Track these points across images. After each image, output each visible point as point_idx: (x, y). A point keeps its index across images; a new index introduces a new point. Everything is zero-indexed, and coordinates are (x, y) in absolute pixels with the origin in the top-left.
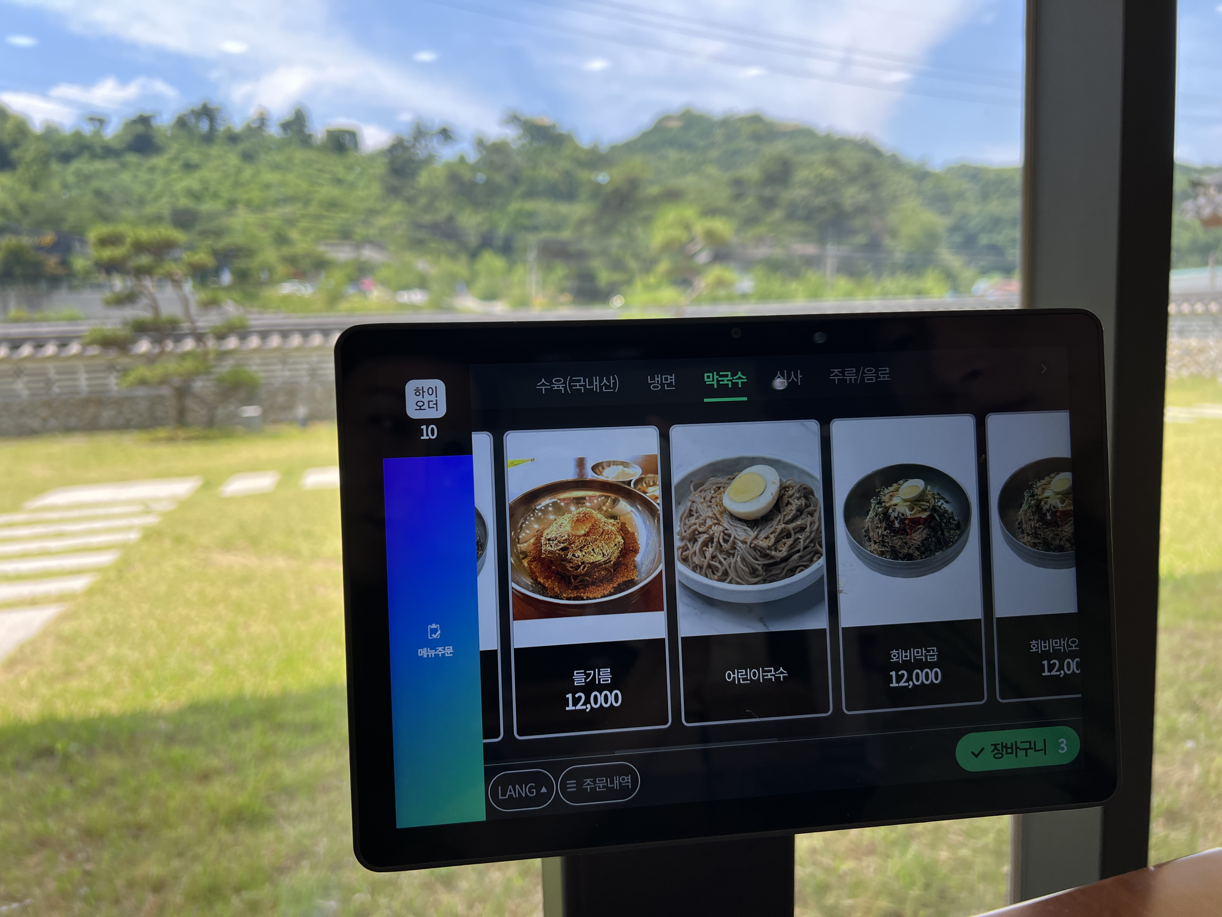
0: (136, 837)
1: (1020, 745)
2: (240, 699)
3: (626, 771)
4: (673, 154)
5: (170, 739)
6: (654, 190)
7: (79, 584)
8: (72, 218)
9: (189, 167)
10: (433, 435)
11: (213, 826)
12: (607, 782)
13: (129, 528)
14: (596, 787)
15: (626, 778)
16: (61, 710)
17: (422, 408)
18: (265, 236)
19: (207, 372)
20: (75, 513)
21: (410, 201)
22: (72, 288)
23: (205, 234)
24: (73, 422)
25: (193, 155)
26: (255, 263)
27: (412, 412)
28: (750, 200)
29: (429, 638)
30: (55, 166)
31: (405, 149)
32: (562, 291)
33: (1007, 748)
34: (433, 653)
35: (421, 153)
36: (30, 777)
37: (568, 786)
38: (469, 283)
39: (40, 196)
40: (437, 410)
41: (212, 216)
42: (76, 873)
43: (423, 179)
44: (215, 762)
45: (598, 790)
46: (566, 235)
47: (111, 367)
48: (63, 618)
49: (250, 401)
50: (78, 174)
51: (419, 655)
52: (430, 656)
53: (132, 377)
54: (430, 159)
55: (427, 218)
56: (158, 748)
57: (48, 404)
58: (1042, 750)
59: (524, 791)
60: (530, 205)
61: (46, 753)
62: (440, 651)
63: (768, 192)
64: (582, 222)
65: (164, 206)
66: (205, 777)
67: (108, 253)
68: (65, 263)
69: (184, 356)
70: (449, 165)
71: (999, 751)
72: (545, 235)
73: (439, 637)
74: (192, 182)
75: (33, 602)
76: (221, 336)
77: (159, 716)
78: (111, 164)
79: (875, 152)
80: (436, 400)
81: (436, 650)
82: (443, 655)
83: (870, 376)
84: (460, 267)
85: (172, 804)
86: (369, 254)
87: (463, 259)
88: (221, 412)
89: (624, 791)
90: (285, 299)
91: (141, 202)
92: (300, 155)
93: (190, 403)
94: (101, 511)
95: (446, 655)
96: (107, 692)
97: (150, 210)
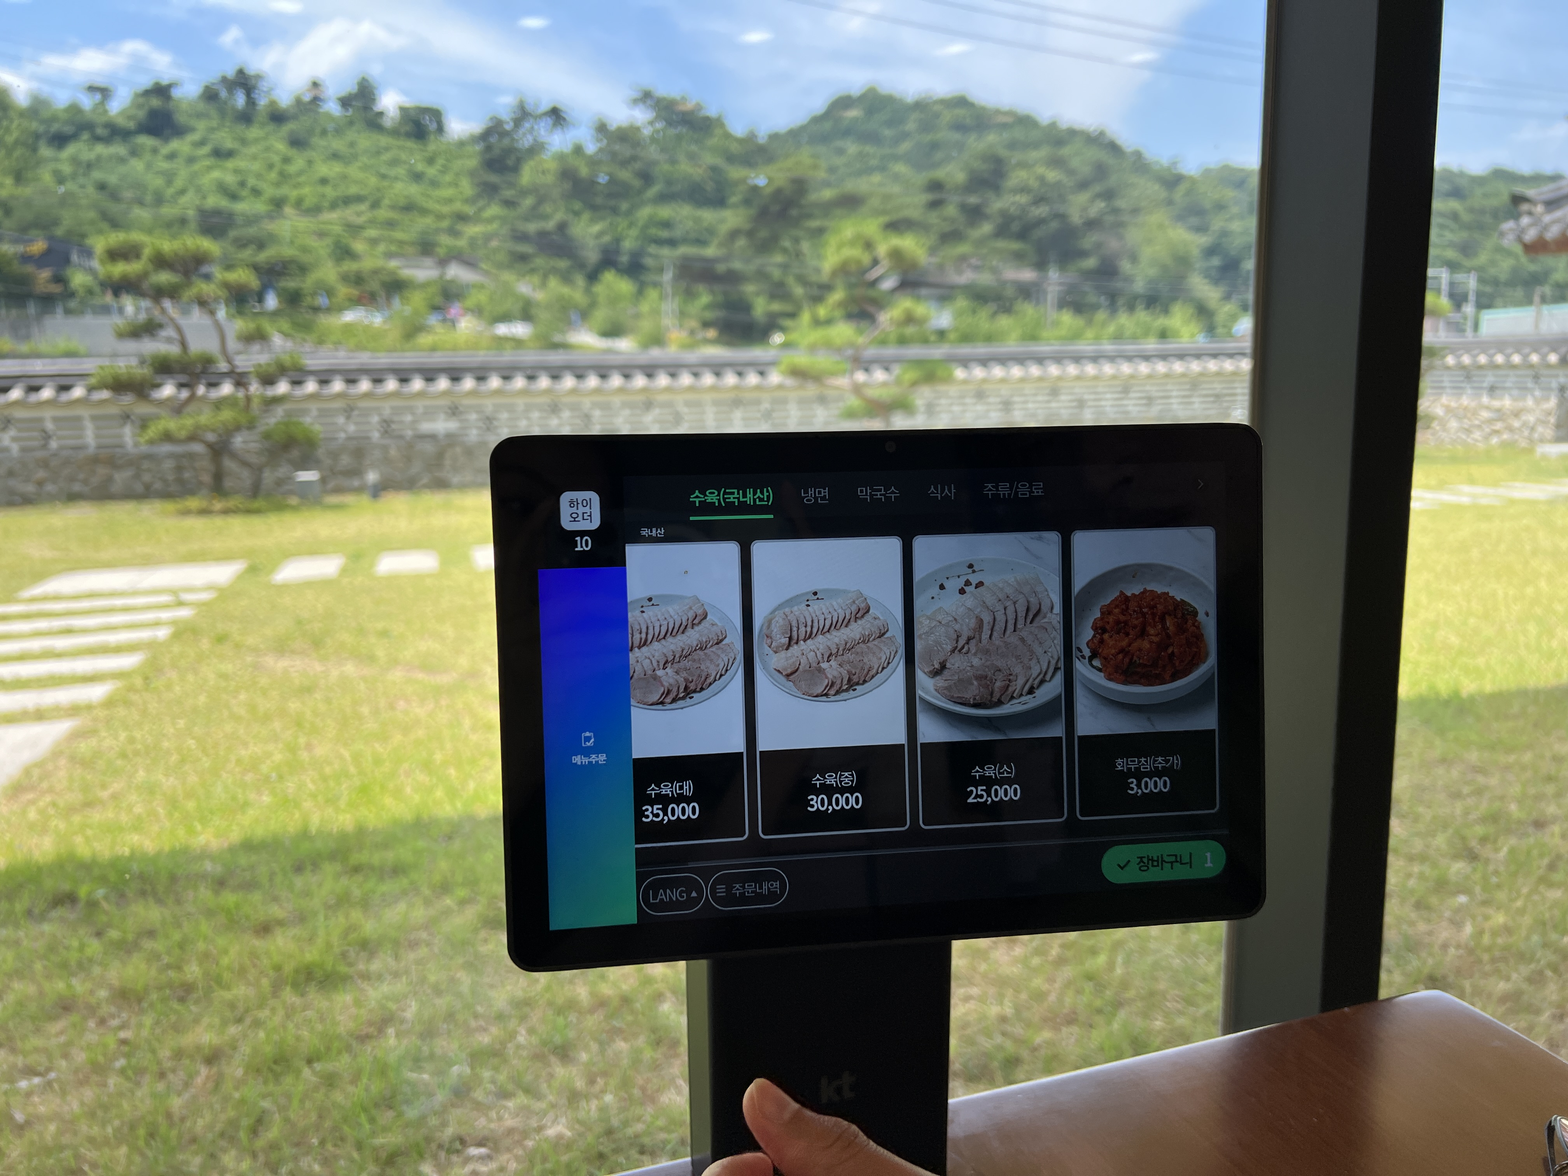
0: (182, 1000)
1: (1166, 859)
2: (304, 835)
3: (775, 877)
4: (852, 148)
5: (220, 884)
6: (827, 194)
7: (97, 692)
8: (67, 220)
9: (221, 154)
10: (587, 546)
11: (277, 988)
12: (755, 887)
13: (157, 624)
14: (745, 892)
15: (774, 884)
16: (83, 849)
17: (576, 519)
18: (322, 248)
19: (251, 426)
20: (85, 604)
21: (509, 204)
22: (68, 312)
23: (242, 243)
24: (77, 487)
25: (226, 139)
26: (308, 283)
27: (567, 524)
28: (951, 210)
29: (583, 745)
30: (45, 151)
31: (504, 134)
32: (706, 325)
33: (1153, 860)
34: (587, 761)
35: (525, 141)
36: (47, 928)
37: (718, 891)
38: (585, 314)
39: (27, 191)
40: (591, 522)
41: (252, 220)
42: (111, 1042)
43: (527, 176)
44: (277, 911)
45: (746, 894)
46: (710, 251)
47: (126, 417)
48: (76, 735)
49: (304, 464)
50: (75, 161)
51: (573, 762)
52: (584, 763)
53: (153, 431)
54: (536, 149)
55: (532, 227)
56: (205, 893)
57: (44, 464)
58: (1187, 863)
59: (675, 895)
60: (665, 212)
61: (68, 899)
62: (593, 758)
63: (973, 200)
64: (734, 234)
65: (188, 204)
66: (265, 929)
67: (120, 269)
68: (59, 279)
69: (219, 404)
70: (561, 157)
71: (1145, 863)
72: (684, 250)
73: (592, 745)
74: (225, 174)
75: (39, 715)
76: (268, 380)
77: (204, 855)
78: (118, 149)
79: (1114, 148)
80: (591, 512)
81: (590, 757)
82: (597, 762)
83: (1023, 490)
84: (576, 293)
85: (225, 961)
86: (456, 272)
87: (580, 281)
88: (269, 477)
89: (772, 896)
90: (348, 329)
91: (159, 200)
92: (365, 140)
93: (228, 464)
94: (119, 602)
95: (600, 762)
96: (137, 826)
97: (168, 211)
